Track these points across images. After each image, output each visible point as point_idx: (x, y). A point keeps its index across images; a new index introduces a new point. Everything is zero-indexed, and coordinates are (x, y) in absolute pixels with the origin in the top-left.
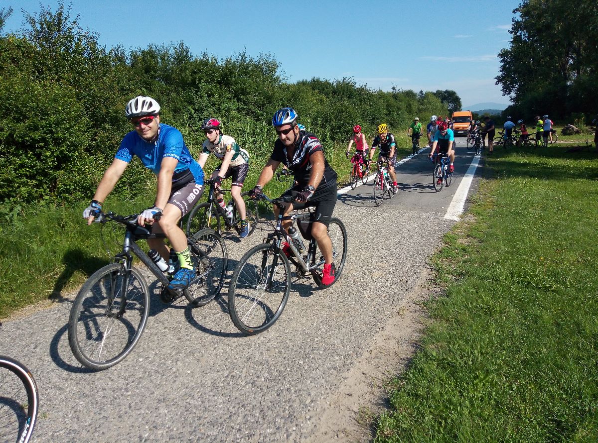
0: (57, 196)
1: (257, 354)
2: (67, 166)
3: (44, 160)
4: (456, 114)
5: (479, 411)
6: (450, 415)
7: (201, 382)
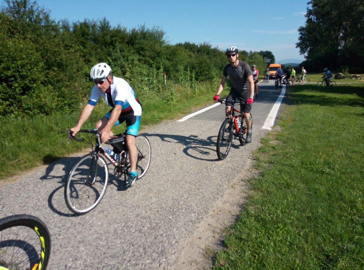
0: (22, 112)
1: (144, 212)
2: (29, 93)
3: (14, 89)
4: (272, 65)
5: (279, 249)
7: (107, 230)
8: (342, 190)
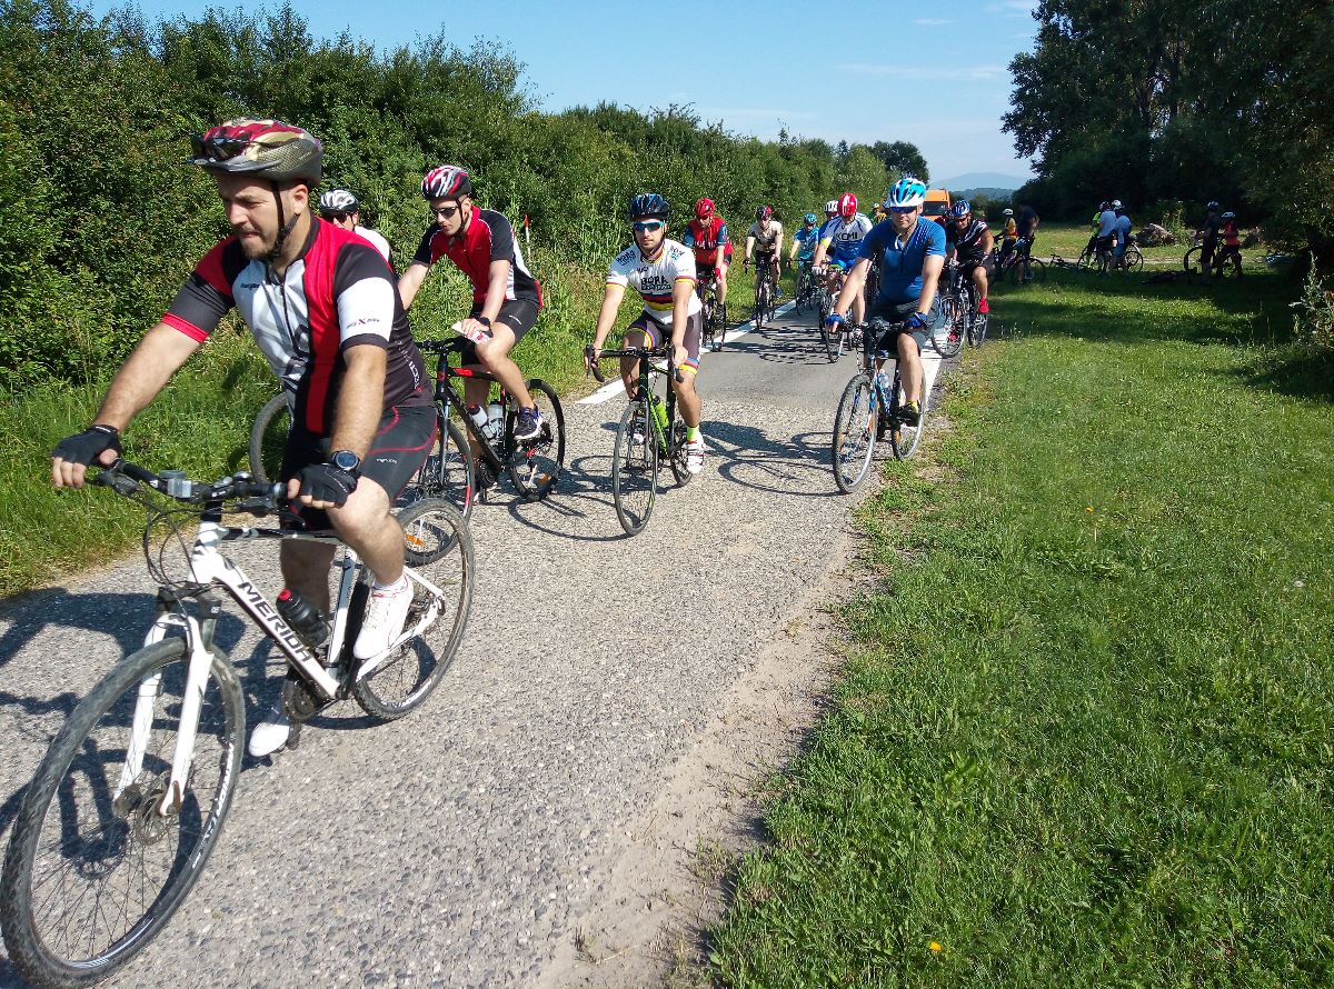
1: (471, 734)
6: (893, 850)
7: (336, 803)
8: (1162, 632)
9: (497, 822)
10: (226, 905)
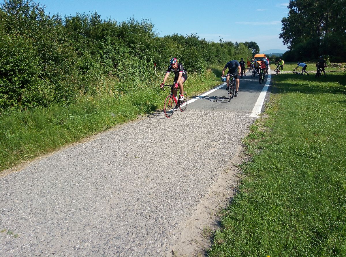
0: (22, 104)
1: (143, 197)
2: (28, 86)
3: (13, 82)
4: (257, 56)
5: (273, 228)
6: (256, 230)
7: (110, 214)
8: (328, 173)
9: (151, 220)
10: (83, 240)
